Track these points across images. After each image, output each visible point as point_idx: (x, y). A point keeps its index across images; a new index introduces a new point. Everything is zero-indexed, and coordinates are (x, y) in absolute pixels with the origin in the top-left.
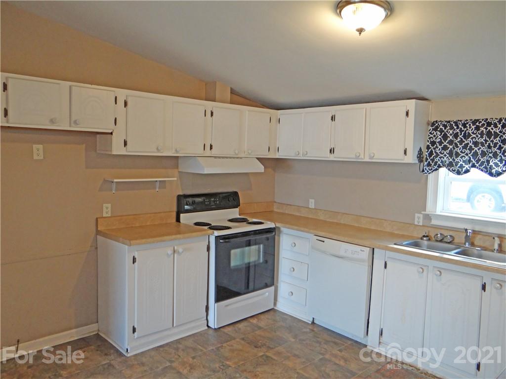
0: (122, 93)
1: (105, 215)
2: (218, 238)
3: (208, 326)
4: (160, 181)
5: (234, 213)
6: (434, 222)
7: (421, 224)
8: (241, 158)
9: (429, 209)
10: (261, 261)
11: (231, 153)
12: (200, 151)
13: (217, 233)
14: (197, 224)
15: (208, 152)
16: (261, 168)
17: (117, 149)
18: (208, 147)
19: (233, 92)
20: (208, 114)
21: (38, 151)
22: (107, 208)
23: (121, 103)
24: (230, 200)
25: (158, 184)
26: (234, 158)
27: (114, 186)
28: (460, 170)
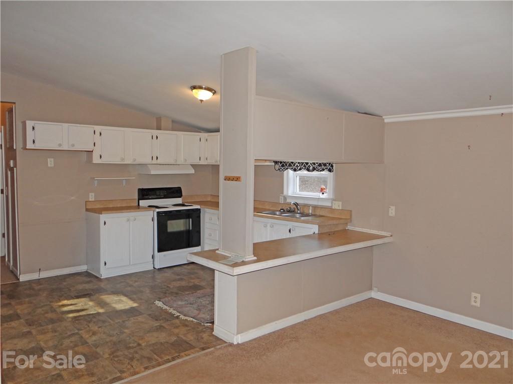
0: (98, 128)
1: (90, 200)
2: (158, 213)
3: (154, 268)
4: (126, 179)
5: (179, 201)
6: (288, 201)
7: (283, 202)
8: (179, 165)
9: (285, 193)
10: (191, 228)
11: (172, 162)
12: (149, 161)
13: (158, 210)
14: (149, 206)
15: (155, 161)
16: (192, 171)
17: (96, 160)
18: (155, 158)
19: (173, 121)
20: (155, 137)
21: (51, 162)
22: (92, 196)
23: (97, 133)
24: (176, 192)
25: (124, 181)
26: (174, 164)
27: (96, 182)
28: (296, 168)
